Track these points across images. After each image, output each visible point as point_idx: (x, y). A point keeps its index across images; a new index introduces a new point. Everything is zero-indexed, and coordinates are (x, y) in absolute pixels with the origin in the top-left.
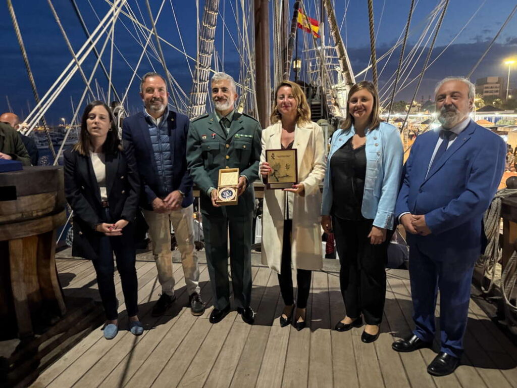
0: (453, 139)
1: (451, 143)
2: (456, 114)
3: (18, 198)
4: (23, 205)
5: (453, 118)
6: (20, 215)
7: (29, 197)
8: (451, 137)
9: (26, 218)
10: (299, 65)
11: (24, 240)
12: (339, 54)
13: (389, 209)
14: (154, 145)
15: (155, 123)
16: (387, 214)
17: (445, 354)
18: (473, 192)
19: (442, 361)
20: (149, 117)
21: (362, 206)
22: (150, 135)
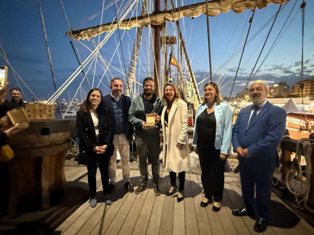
0: (259, 110)
1: (258, 112)
2: (260, 98)
3: (50, 134)
4: (52, 138)
5: (258, 99)
7: (56, 134)
8: (258, 109)
9: (53, 145)
10: (171, 80)
11: (51, 156)
12: (190, 75)
13: (228, 144)
14: (115, 110)
15: (116, 100)
16: (227, 147)
17: (261, 219)
18: (272, 135)
19: (260, 223)
20: (113, 98)
21: (215, 143)
22: (113, 106)
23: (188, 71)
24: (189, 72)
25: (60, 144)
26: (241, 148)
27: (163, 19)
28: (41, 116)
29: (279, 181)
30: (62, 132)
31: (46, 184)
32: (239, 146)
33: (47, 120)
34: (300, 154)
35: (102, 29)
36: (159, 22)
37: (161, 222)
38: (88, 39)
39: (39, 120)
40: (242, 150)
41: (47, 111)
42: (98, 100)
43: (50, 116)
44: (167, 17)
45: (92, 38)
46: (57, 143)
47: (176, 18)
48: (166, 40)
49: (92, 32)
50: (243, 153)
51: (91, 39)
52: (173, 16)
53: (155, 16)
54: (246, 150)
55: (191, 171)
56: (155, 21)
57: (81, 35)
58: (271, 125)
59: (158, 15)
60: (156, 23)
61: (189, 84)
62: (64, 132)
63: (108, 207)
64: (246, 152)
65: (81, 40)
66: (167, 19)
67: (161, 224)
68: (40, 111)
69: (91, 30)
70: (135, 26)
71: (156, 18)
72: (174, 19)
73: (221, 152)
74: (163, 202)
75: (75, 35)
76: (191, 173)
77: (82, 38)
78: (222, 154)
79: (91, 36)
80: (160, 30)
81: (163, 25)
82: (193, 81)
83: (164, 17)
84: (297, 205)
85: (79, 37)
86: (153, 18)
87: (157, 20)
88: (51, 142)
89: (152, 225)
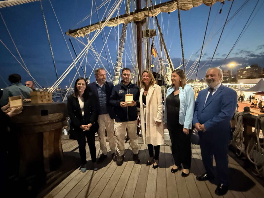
1: (213, 93)
3: (48, 115)
4: (50, 118)
6: (49, 122)
7: (53, 114)
9: (51, 123)
10: (153, 66)
11: (50, 131)
12: (168, 62)
13: (189, 121)
14: (99, 95)
15: (100, 86)
16: (189, 123)
17: (222, 185)
18: (224, 113)
19: (221, 188)
20: (98, 85)
21: (179, 119)
22: (97, 91)
23: (167, 58)
24: (167, 60)
25: (56, 122)
26: (199, 123)
27: (144, 16)
28: (42, 101)
29: (242, 153)
30: (58, 113)
31: (46, 154)
32: (198, 122)
33: (46, 103)
34: (259, 129)
35: (94, 28)
36: (140, 18)
37: (137, 184)
38: (83, 36)
39: (40, 104)
40: (199, 125)
41: (47, 96)
42: (83, 88)
43: (49, 100)
44: (147, 14)
45: (87, 35)
46: (54, 121)
47: (154, 14)
48: (148, 33)
49: (86, 30)
50: (200, 127)
51: (85, 36)
52: (152, 13)
53: (137, 13)
54: (203, 125)
55: (166, 144)
56: (137, 18)
57: (78, 34)
58: (223, 104)
59: (139, 12)
60: (138, 19)
61: (169, 69)
62: (60, 112)
63: (95, 172)
64: (203, 127)
65: (77, 37)
66: (147, 16)
67: (136, 187)
68: (41, 97)
69: (85, 29)
70: (120, 23)
71: (138, 15)
72: (153, 15)
73: (184, 127)
74: (140, 169)
75: (73, 34)
76: (166, 145)
77: (79, 36)
78: (184, 128)
79: (85, 34)
80: (141, 25)
81: (144, 21)
82: (171, 67)
83: (145, 14)
84: (257, 173)
85: (76, 35)
86: (135, 15)
87: (139, 17)
88: (50, 121)
89: (128, 187)
